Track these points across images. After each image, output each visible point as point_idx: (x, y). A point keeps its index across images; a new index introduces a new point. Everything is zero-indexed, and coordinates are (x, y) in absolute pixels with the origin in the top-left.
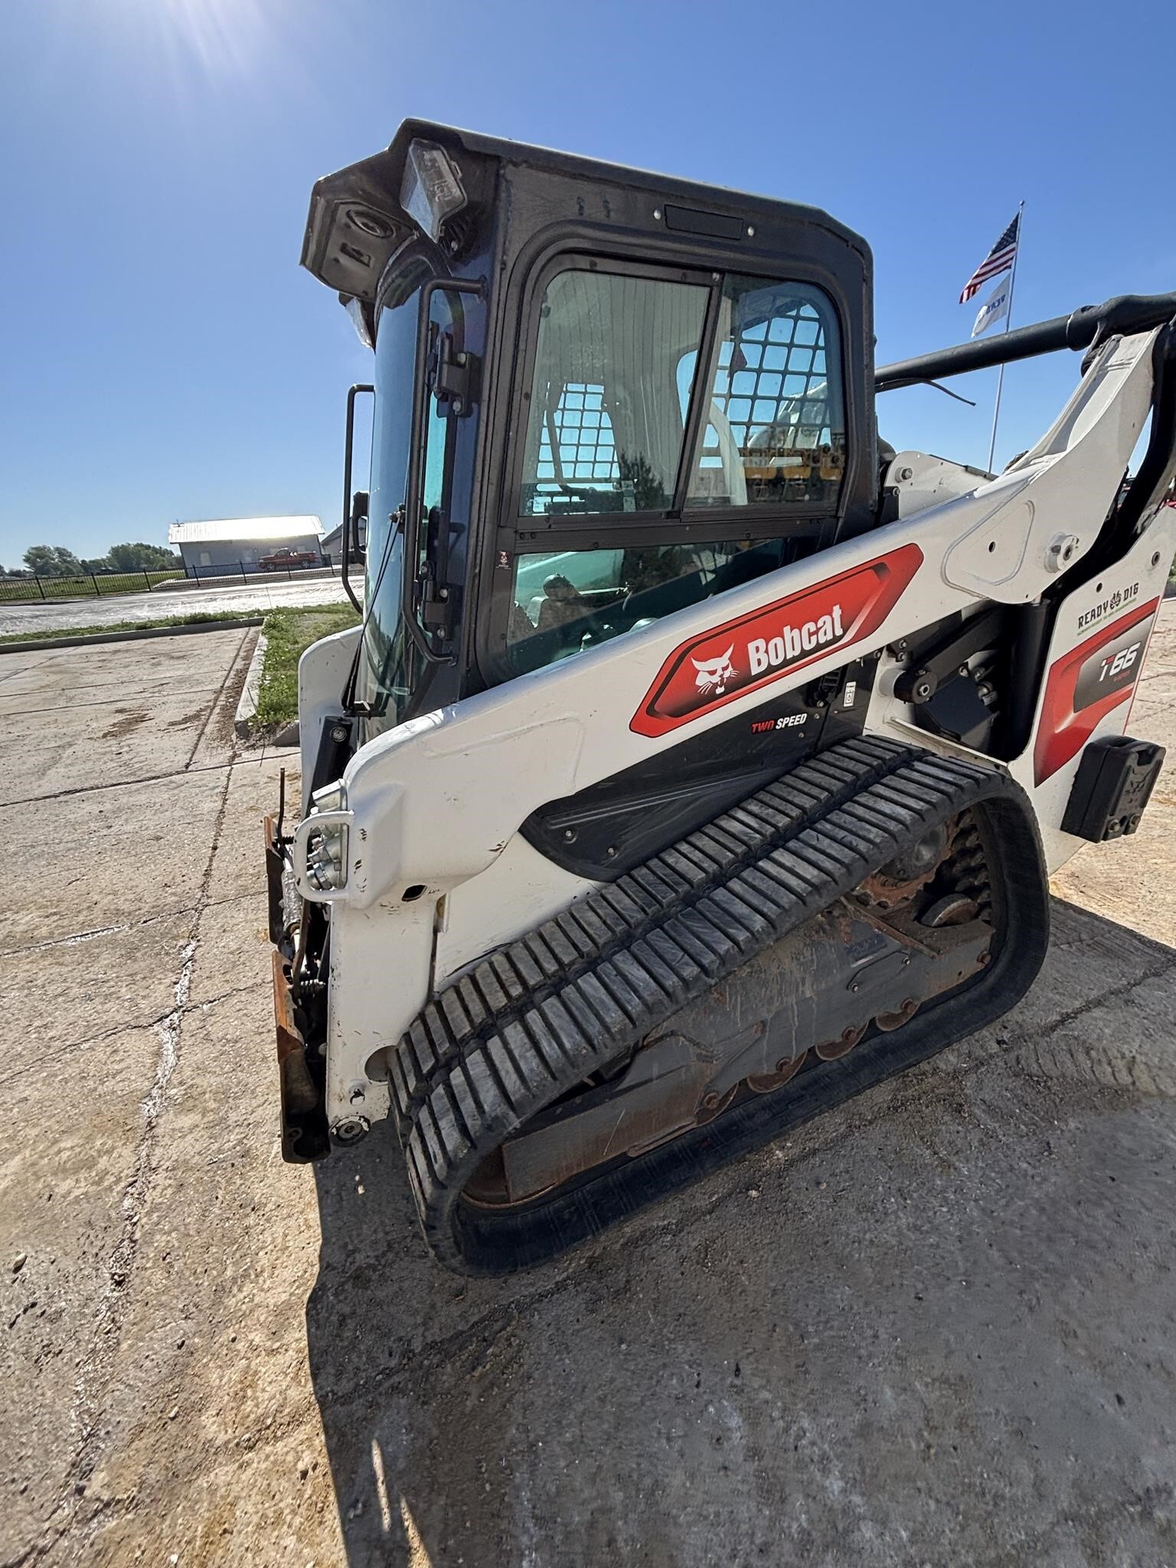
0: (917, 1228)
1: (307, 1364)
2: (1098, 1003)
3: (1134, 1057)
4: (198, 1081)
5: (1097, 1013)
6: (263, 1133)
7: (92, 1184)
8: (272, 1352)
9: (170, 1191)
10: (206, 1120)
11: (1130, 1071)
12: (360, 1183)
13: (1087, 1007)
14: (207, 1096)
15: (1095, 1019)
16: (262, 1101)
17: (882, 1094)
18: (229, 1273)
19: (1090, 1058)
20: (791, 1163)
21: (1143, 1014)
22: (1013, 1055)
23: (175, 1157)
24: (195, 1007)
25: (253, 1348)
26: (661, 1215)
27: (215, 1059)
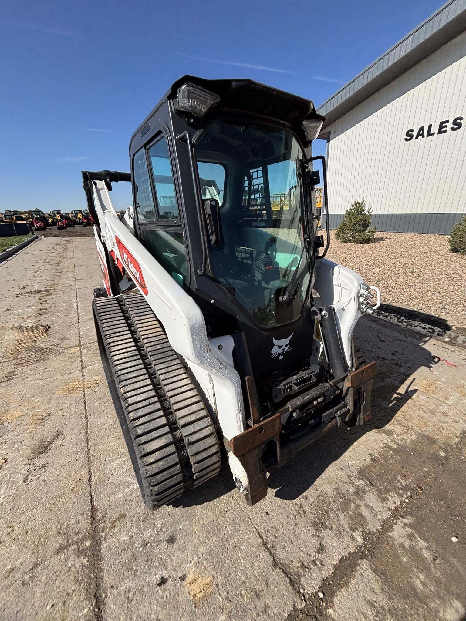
1: (390, 423)
4: (346, 527)
6: (351, 471)
7: (415, 538)
8: (395, 431)
9: (391, 494)
10: (361, 503)
12: (347, 430)
14: (351, 513)
16: (338, 482)
18: (391, 452)
23: (381, 504)
24: (299, 592)
25: (398, 435)
27: (331, 529)
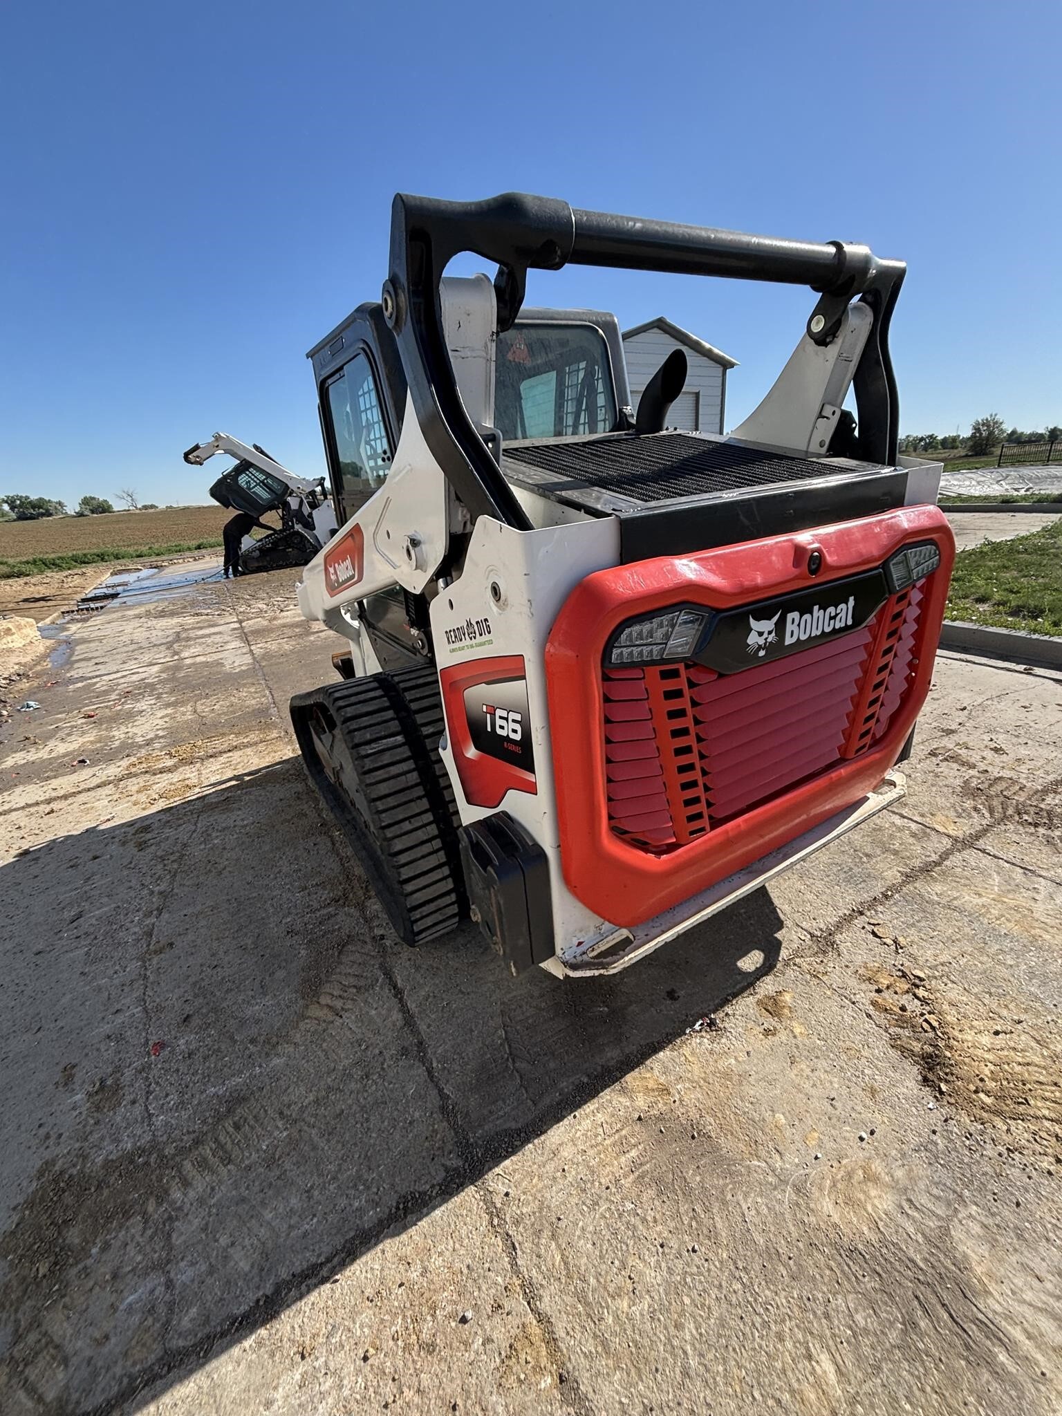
0: (279, 872)
2: (409, 1021)
3: (341, 1017)
5: (397, 1016)
11: (328, 1006)
13: (404, 1009)
15: (389, 1010)
17: (359, 870)
19: (349, 987)
20: (331, 837)
21: (387, 1054)
22: (368, 940)
26: (323, 804)
